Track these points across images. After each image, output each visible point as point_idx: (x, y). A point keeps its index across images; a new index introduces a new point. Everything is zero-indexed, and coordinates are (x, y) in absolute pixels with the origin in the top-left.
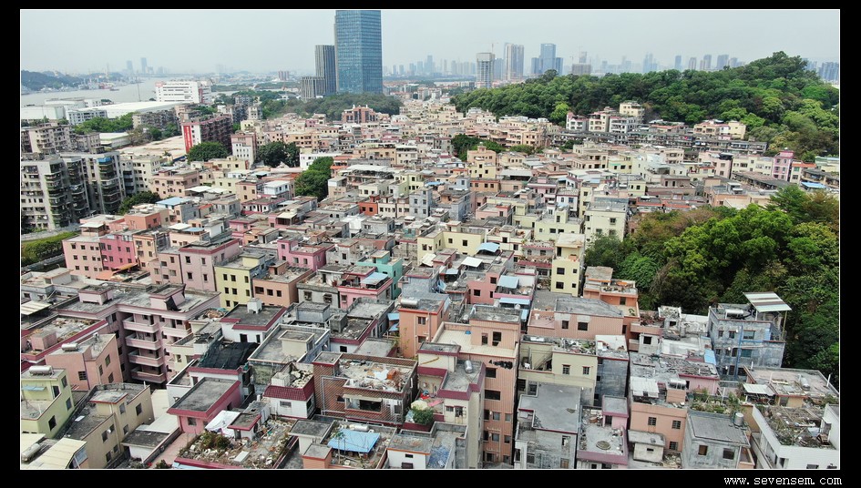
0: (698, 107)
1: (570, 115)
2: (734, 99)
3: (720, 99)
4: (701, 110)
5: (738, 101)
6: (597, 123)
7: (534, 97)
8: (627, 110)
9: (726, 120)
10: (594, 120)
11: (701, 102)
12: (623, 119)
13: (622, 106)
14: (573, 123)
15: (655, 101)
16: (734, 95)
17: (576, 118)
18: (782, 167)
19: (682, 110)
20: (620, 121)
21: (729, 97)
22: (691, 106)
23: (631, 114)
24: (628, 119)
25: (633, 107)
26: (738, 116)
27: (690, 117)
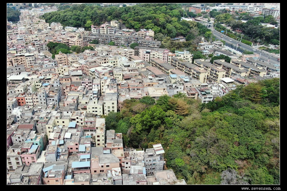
0: (138, 22)
1: (92, 26)
2: (150, 19)
3: (145, 20)
4: (139, 24)
5: (151, 20)
6: (103, 30)
7: (77, 18)
8: (113, 24)
9: (147, 29)
10: (102, 29)
11: (139, 21)
12: (112, 28)
13: (111, 22)
14: (94, 30)
15: (123, 20)
16: (150, 18)
17: (95, 28)
18: (165, 56)
19: (133, 24)
20: (111, 29)
21: (148, 19)
22: (136, 22)
23: (115, 26)
24: (114, 29)
25: (116, 23)
26: (151, 27)
27: (136, 27)
